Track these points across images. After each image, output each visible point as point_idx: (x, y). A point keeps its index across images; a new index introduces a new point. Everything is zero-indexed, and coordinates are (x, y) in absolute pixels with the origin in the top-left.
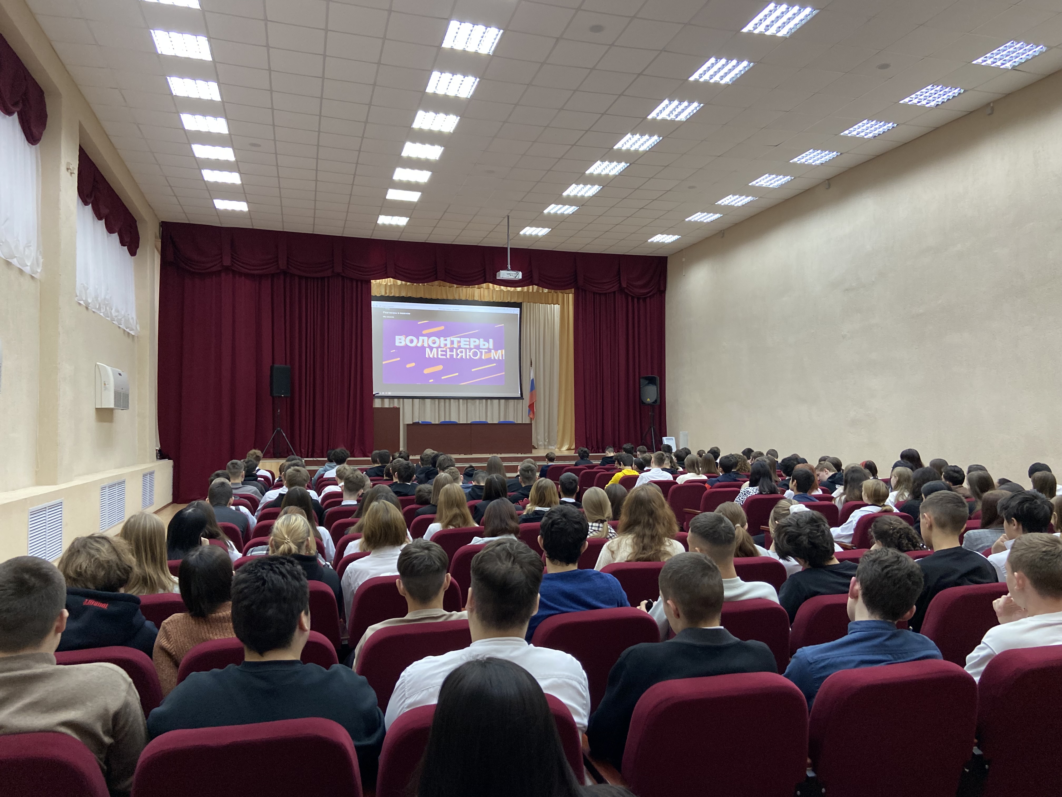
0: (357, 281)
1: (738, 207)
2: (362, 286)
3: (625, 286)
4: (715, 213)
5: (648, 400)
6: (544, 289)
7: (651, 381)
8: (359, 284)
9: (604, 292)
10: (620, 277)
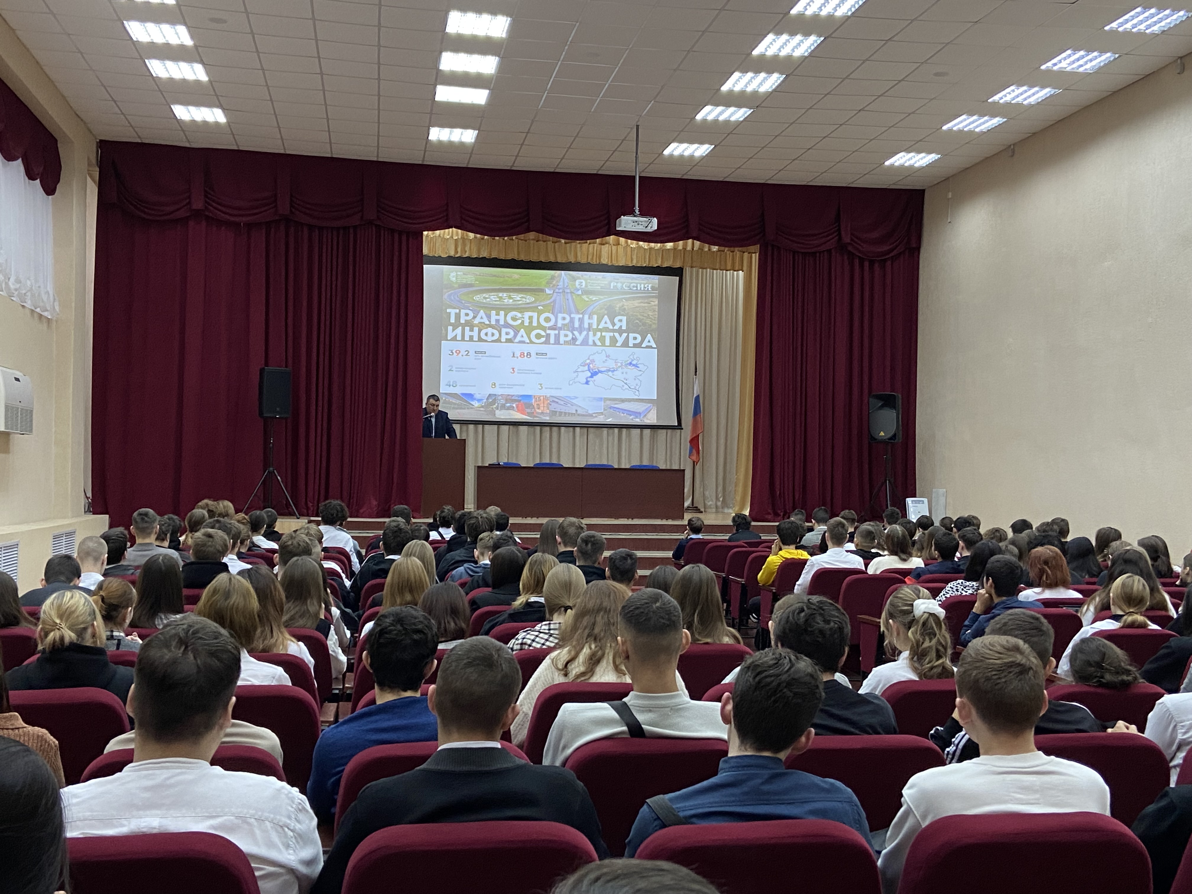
0: (400, 233)
1: (1031, 106)
2: (408, 240)
3: (849, 241)
4: (994, 116)
5: (882, 434)
6: (712, 247)
7: (888, 402)
8: (404, 238)
9: (813, 250)
10: (839, 226)
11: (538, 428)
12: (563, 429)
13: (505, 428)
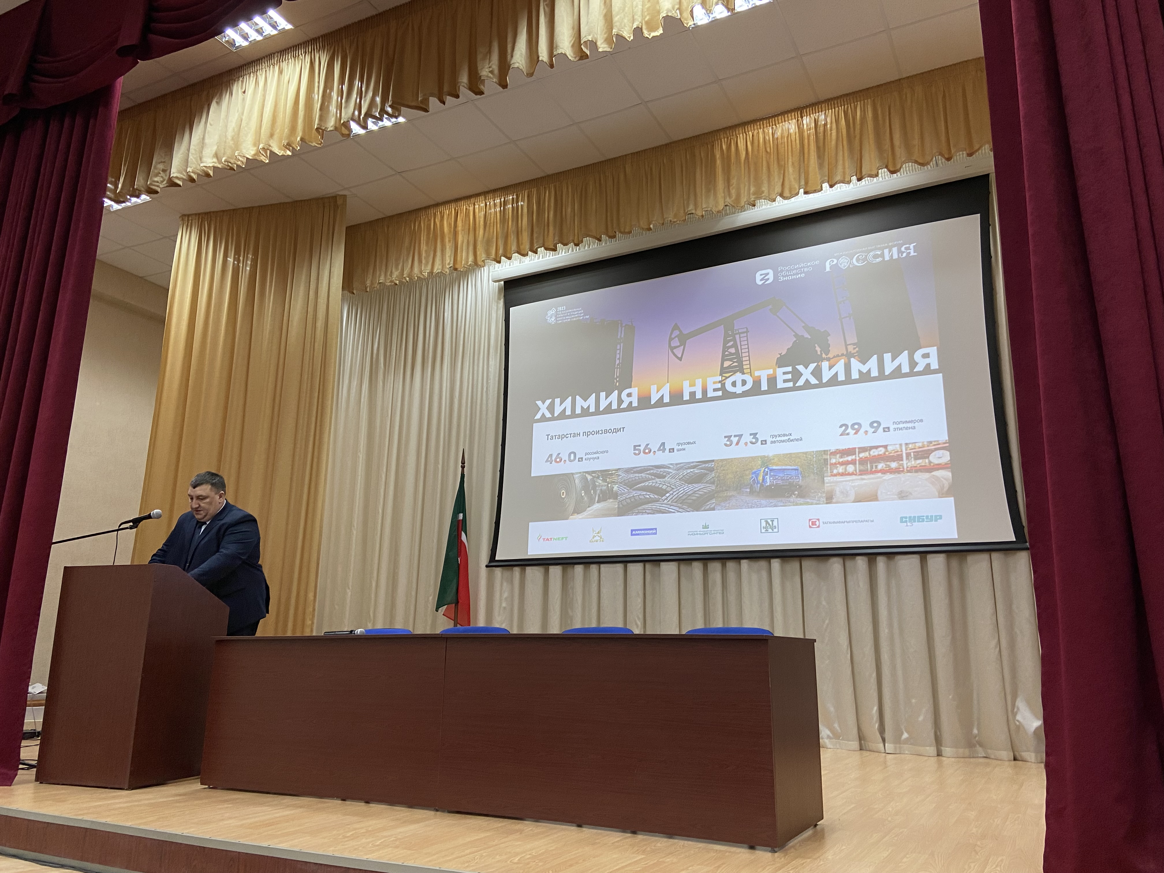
11: (697, 568)
12: (745, 563)
13: (635, 569)
